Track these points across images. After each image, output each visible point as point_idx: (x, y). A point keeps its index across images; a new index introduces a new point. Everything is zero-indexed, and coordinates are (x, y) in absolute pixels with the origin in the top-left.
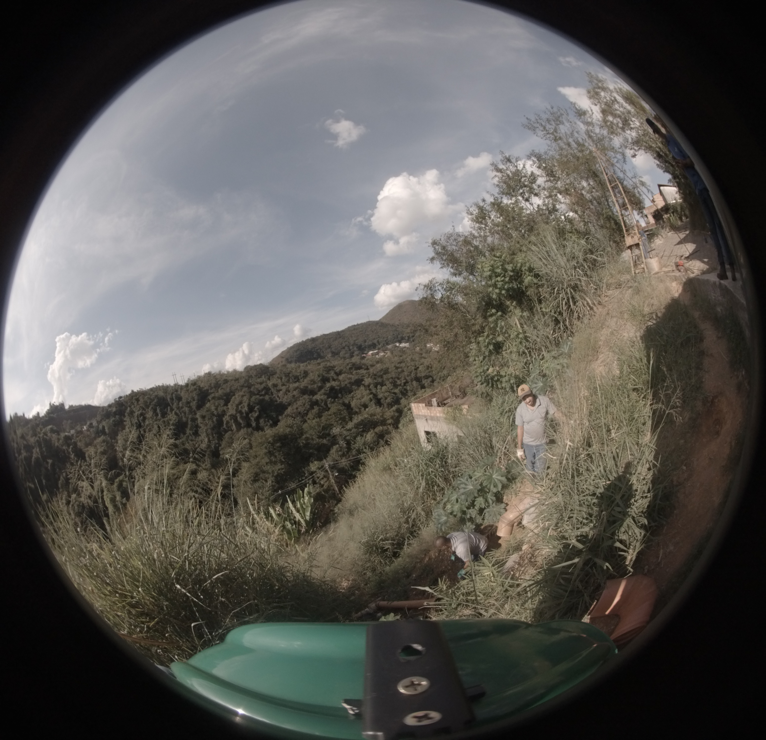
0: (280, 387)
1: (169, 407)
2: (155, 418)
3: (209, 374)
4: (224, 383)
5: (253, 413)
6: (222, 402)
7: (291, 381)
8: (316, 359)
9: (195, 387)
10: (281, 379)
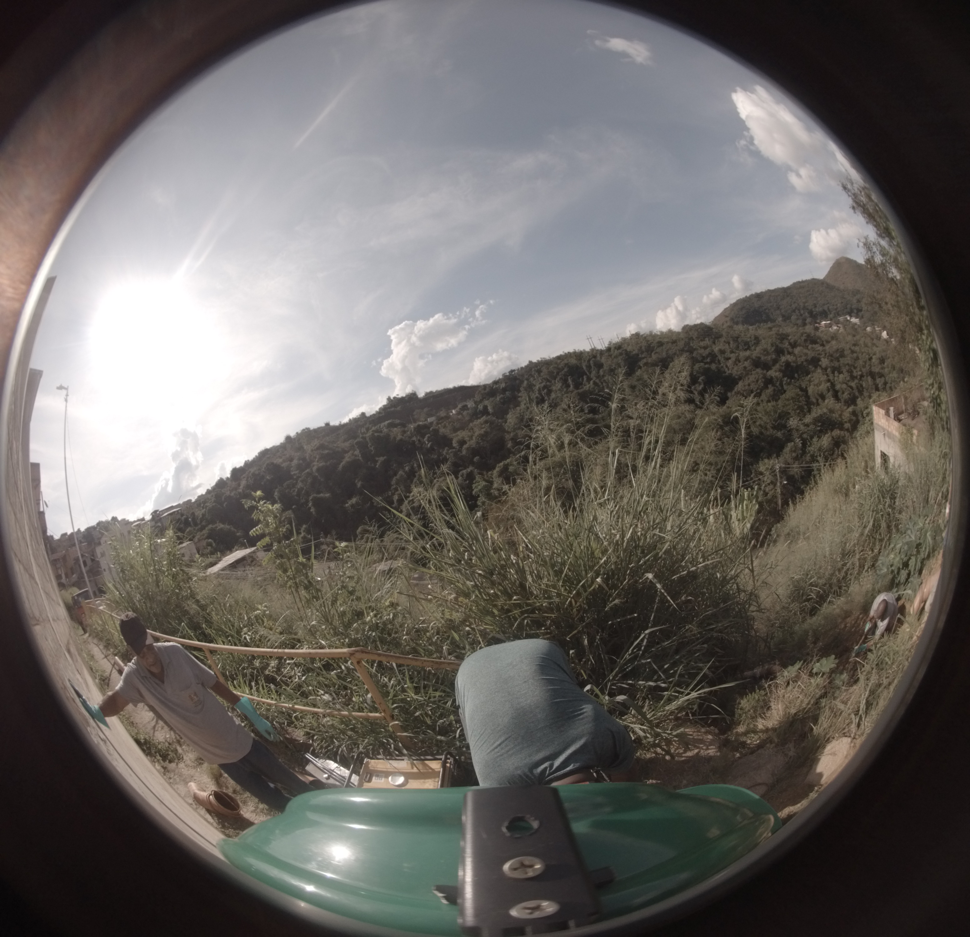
0: (728, 354)
1: (585, 377)
2: (565, 390)
3: (637, 335)
4: (658, 347)
5: (697, 385)
6: (658, 370)
7: (741, 347)
8: (765, 322)
9: (620, 351)
10: (729, 343)
